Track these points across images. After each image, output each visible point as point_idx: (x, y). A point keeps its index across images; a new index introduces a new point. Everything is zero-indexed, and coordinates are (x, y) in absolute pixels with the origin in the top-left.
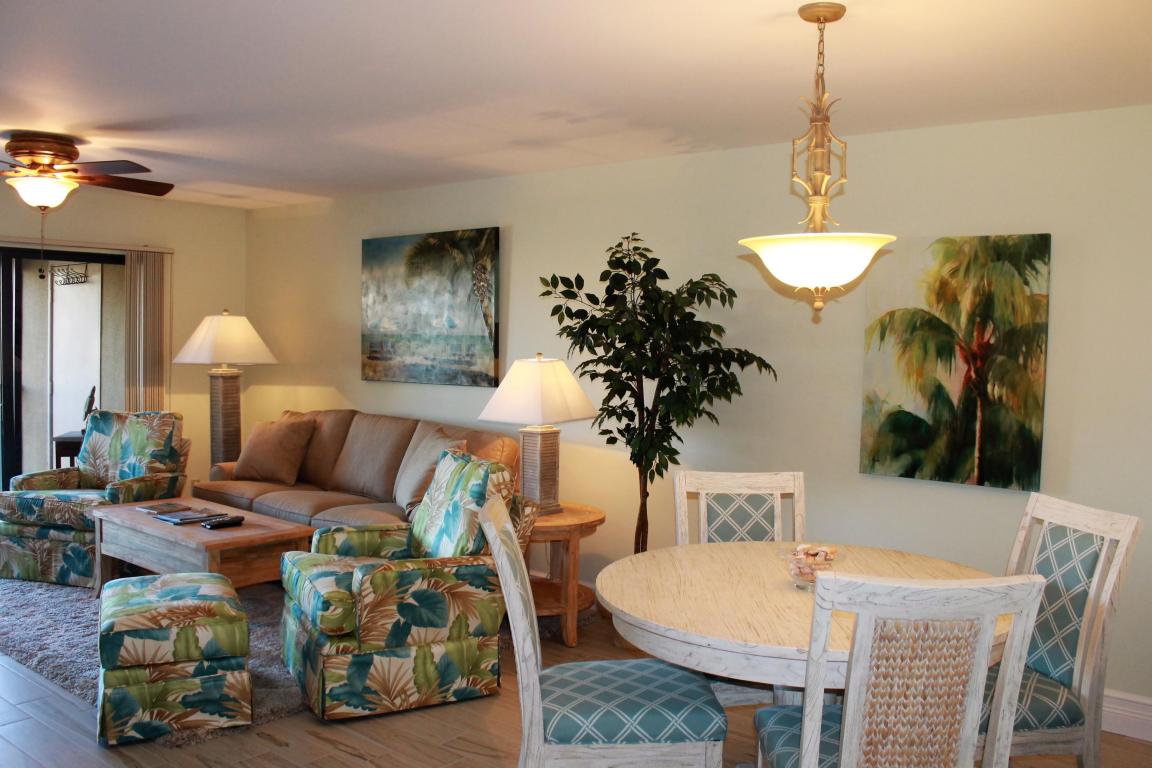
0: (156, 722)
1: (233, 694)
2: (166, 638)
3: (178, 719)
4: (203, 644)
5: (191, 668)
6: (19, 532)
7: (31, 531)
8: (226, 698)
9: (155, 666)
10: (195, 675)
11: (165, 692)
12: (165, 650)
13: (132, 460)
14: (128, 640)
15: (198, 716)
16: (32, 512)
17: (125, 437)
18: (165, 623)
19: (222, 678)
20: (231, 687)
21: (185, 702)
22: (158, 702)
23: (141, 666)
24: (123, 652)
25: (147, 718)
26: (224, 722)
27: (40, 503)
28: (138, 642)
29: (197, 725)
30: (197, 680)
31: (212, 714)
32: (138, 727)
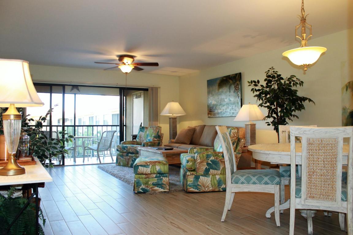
0: (146, 188)
1: (164, 183)
2: (149, 168)
3: (151, 188)
4: (157, 170)
5: (154, 176)
6: (122, 154)
7: (125, 154)
8: (163, 184)
9: (146, 174)
10: (155, 178)
11: (149, 181)
12: (148, 170)
13: (149, 138)
14: (140, 167)
15: (156, 188)
16: (125, 149)
17: (147, 132)
18: (148, 164)
19: (162, 179)
20: (164, 181)
21: (153, 184)
22: (146, 183)
23: (143, 174)
24: (139, 170)
25: (144, 187)
26: (162, 190)
27: (127, 147)
28: (142, 168)
29: (156, 190)
30: (156, 179)
31: (160, 188)
32: (142, 189)
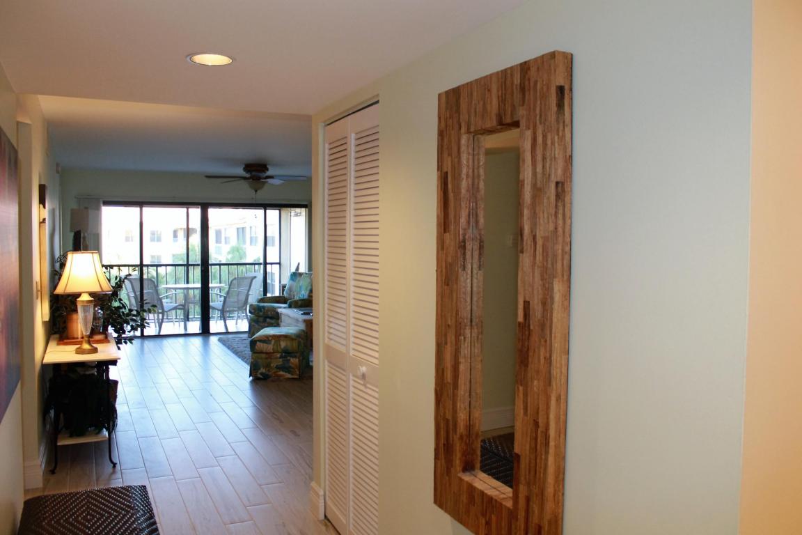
0: (267, 373)
1: (293, 366)
2: (270, 343)
3: (274, 373)
4: (282, 347)
5: (279, 355)
7: (261, 319)
8: (290, 367)
9: (266, 353)
10: (280, 358)
11: (270, 363)
12: (269, 347)
13: (303, 292)
14: (258, 343)
15: (281, 373)
16: (261, 311)
17: (301, 283)
18: (270, 338)
19: (290, 360)
20: (292, 363)
21: (278, 367)
22: (268, 366)
23: (262, 352)
24: (256, 347)
25: (264, 371)
26: (289, 376)
27: (264, 307)
28: (262, 344)
29: (281, 376)
30: (281, 360)
31: (286, 372)
32: (262, 374)
